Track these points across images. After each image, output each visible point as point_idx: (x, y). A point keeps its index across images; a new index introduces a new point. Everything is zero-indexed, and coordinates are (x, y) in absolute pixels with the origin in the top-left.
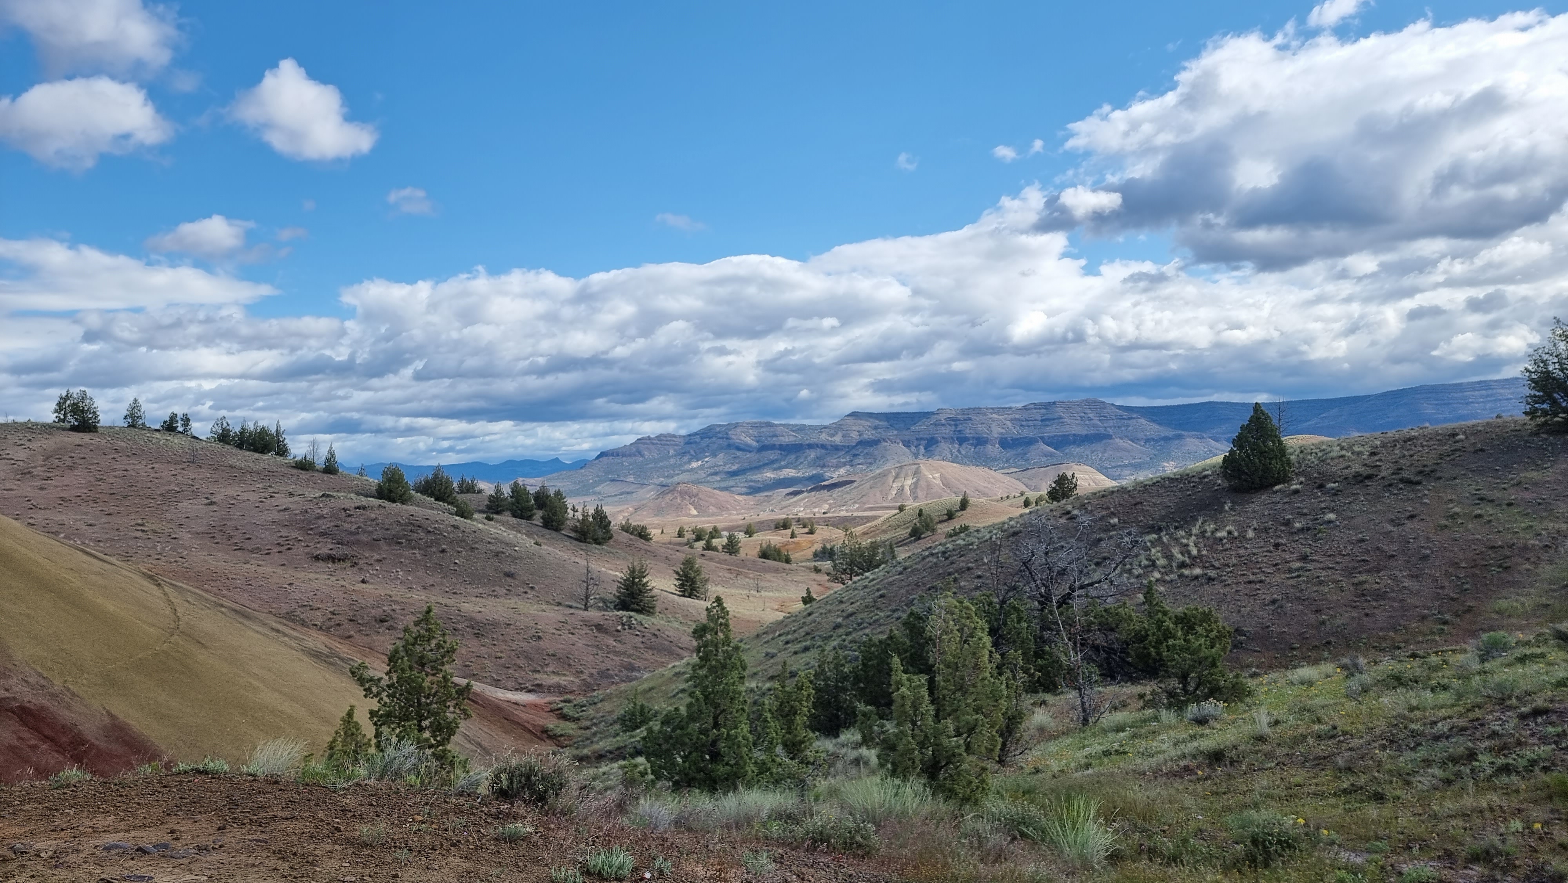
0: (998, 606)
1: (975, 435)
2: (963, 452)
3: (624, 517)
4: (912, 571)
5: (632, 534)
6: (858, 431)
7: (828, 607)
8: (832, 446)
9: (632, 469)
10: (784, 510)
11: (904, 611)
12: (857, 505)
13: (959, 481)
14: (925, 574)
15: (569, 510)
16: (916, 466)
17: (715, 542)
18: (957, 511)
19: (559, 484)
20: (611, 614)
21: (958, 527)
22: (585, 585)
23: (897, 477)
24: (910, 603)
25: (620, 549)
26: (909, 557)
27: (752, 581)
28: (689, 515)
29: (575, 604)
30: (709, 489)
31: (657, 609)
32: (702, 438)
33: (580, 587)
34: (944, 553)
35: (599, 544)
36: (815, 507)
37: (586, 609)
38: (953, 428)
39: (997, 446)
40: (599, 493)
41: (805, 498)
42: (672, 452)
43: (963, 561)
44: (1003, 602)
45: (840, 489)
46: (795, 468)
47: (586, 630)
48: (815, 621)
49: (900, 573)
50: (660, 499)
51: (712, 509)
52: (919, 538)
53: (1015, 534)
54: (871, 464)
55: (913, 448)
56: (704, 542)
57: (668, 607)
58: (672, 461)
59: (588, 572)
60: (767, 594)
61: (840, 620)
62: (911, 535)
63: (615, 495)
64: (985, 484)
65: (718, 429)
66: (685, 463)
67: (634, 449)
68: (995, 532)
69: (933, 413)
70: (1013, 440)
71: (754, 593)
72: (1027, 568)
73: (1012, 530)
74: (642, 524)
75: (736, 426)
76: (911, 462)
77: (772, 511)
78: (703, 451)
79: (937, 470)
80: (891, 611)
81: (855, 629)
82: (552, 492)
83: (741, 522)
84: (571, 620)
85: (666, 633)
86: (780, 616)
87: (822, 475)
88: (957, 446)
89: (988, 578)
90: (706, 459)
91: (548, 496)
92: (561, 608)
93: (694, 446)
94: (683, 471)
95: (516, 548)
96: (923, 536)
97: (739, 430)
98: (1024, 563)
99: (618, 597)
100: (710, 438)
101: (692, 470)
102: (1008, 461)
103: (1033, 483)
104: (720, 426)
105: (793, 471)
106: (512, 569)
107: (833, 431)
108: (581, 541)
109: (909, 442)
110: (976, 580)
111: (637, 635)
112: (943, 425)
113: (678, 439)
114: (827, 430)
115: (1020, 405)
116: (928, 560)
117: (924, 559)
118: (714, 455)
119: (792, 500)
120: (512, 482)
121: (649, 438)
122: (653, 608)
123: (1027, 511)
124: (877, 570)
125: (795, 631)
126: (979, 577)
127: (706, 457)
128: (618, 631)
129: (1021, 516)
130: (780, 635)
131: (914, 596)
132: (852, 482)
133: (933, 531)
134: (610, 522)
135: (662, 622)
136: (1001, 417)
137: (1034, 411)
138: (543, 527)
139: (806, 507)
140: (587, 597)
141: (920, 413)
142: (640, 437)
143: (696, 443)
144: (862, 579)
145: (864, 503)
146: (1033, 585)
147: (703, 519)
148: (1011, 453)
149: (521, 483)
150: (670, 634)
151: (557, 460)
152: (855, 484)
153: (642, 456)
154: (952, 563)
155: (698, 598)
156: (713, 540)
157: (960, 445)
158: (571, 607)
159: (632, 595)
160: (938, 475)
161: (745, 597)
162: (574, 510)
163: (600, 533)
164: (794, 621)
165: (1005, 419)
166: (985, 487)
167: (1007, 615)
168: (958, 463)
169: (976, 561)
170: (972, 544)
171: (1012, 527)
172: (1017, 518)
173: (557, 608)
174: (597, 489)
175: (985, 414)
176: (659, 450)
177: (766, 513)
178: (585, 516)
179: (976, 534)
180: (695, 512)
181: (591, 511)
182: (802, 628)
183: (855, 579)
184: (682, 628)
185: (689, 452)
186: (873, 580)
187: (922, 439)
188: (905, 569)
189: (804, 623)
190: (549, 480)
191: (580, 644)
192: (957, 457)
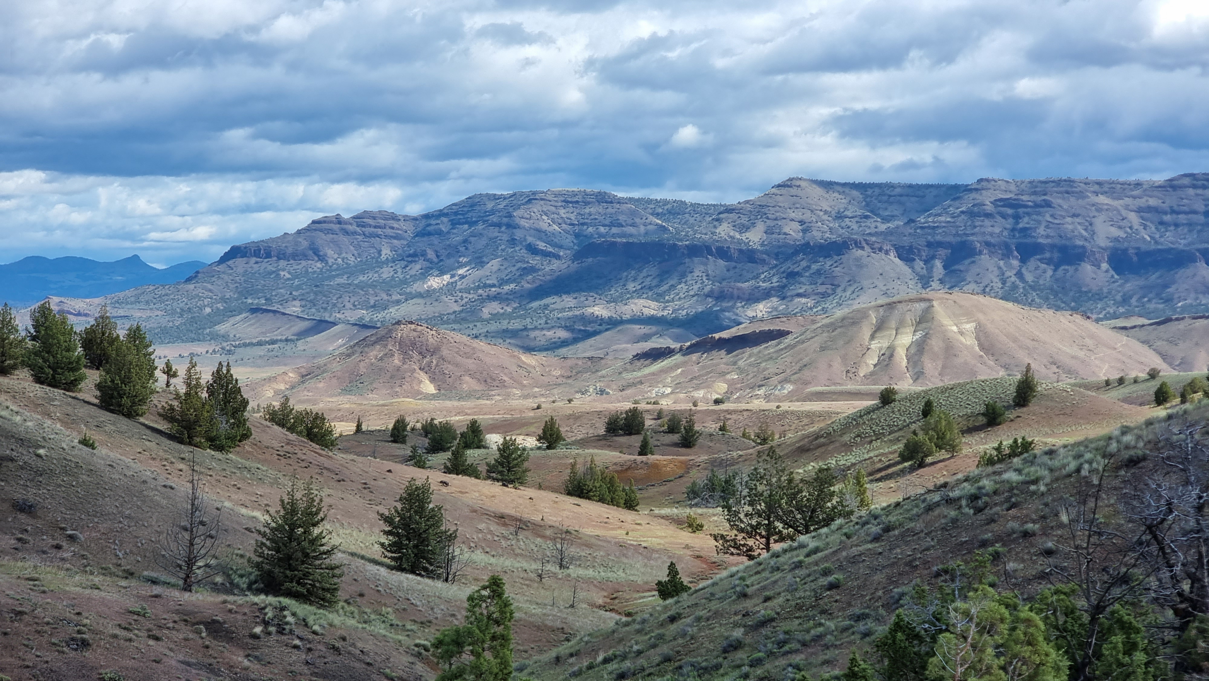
0: (1086, 618)
1: (1057, 241)
2: (1029, 277)
3: (277, 393)
4: (902, 535)
5: (291, 429)
6: (802, 222)
7: (715, 605)
8: (741, 251)
9: (298, 288)
10: (629, 392)
11: (878, 620)
12: (789, 387)
13: (1015, 340)
14: (929, 542)
15: (158, 373)
16: (923, 305)
17: (472, 455)
18: (1008, 408)
19: (138, 314)
20: (240, 600)
21: (1007, 442)
22: (187, 535)
23: (880, 327)
24: (894, 604)
25: (264, 462)
26: (898, 504)
27: (550, 544)
28: (417, 394)
29: (163, 577)
30: (465, 339)
31: (341, 595)
32: (454, 224)
33: (176, 540)
34: (974, 498)
35: (220, 448)
36: (697, 388)
37: (187, 588)
38: (1009, 223)
39: (1105, 266)
40: (225, 337)
41: (677, 366)
42: (386, 252)
43: (1014, 518)
44: (1098, 609)
45: (756, 350)
46: (659, 297)
47: (185, 632)
48: (684, 635)
49: (876, 539)
50: (356, 357)
51: (469, 383)
52: (922, 465)
53: (1133, 462)
54: (824, 295)
55: (919, 264)
56: (448, 455)
57: (365, 592)
58: (386, 273)
59: (195, 508)
60: (581, 572)
61: (738, 633)
62: (904, 458)
63: (260, 344)
64: (1074, 351)
65: (490, 205)
66: (415, 279)
67: (305, 244)
68: (1088, 456)
69: (967, 189)
70: (1140, 254)
71: (555, 569)
72: (1155, 537)
73: (1126, 455)
74: (316, 408)
75: (531, 198)
76: (913, 294)
77: (602, 392)
78: (454, 251)
79: (969, 314)
80: (851, 617)
81: (770, 654)
82: (122, 333)
83: (531, 414)
84: (154, 610)
85: (360, 645)
86: (610, 620)
87: (716, 316)
88: (1015, 263)
89: (1067, 556)
90: (461, 272)
91: (114, 340)
92: (133, 583)
93: (435, 240)
94: (410, 297)
95: (41, 452)
96: (929, 460)
97: (536, 208)
98: (1150, 528)
99: (258, 566)
100: (472, 224)
101: (429, 294)
102: (1125, 300)
103: (1178, 352)
104: (495, 197)
105: (653, 304)
106: (31, 495)
107: (744, 220)
108: (181, 442)
109: (911, 249)
110: (1041, 560)
111: (296, 647)
112: (988, 216)
113: (402, 224)
114: (733, 216)
115: (1160, 178)
116: (937, 512)
117: (930, 508)
118: (479, 262)
119: (647, 371)
120: (36, 305)
121: (339, 220)
122: (333, 591)
123: (1161, 412)
124: (825, 530)
125: (639, 653)
126: (1049, 553)
127: (462, 266)
128: (255, 637)
129: (1149, 423)
130: (606, 661)
131: (904, 589)
132: (781, 334)
133: (953, 449)
134: (245, 403)
135: (352, 622)
136: (1116, 203)
137: (1191, 191)
138: (100, 407)
139: (678, 386)
140: (191, 562)
141: (938, 187)
142: (319, 216)
143: (440, 233)
144: (792, 549)
145: (806, 383)
146: (1165, 574)
147: (448, 404)
148: (1133, 284)
149: (54, 308)
150: (368, 647)
151: (134, 261)
152: (788, 340)
153: (322, 258)
154: (992, 521)
155: (431, 575)
156: (469, 452)
157: (1023, 261)
158: (154, 582)
159: (287, 561)
160: (970, 327)
161: (533, 576)
162: (170, 372)
163: (223, 426)
164: (638, 631)
165: (1127, 207)
166: (1073, 357)
167: (1104, 635)
168: (1016, 301)
169: (1044, 517)
170: (1035, 482)
171: (1127, 447)
172: (1139, 428)
173: (124, 583)
174: (222, 328)
175: (1081, 195)
176: (358, 247)
177: (587, 398)
178: (192, 385)
179: (1046, 459)
180: (429, 388)
181: (206, 376)
182: (654, 646)
183: (776, 547)
184: (392, 635)
185: (424, 254)
186: (816, 550)
187: (940, 244)
188: (887, 529)
189: (661, 637)
190: (118, 303)
191: (172, 661)
192: (1014, 287)
